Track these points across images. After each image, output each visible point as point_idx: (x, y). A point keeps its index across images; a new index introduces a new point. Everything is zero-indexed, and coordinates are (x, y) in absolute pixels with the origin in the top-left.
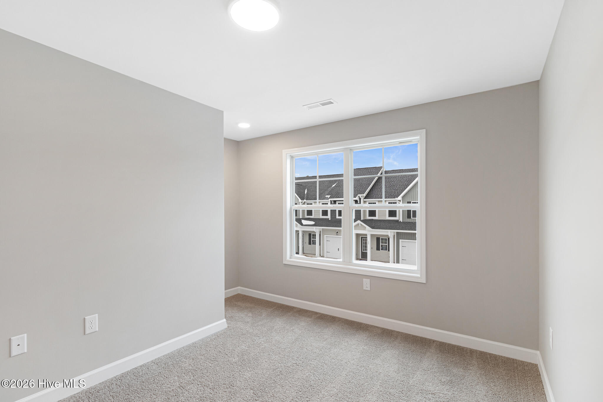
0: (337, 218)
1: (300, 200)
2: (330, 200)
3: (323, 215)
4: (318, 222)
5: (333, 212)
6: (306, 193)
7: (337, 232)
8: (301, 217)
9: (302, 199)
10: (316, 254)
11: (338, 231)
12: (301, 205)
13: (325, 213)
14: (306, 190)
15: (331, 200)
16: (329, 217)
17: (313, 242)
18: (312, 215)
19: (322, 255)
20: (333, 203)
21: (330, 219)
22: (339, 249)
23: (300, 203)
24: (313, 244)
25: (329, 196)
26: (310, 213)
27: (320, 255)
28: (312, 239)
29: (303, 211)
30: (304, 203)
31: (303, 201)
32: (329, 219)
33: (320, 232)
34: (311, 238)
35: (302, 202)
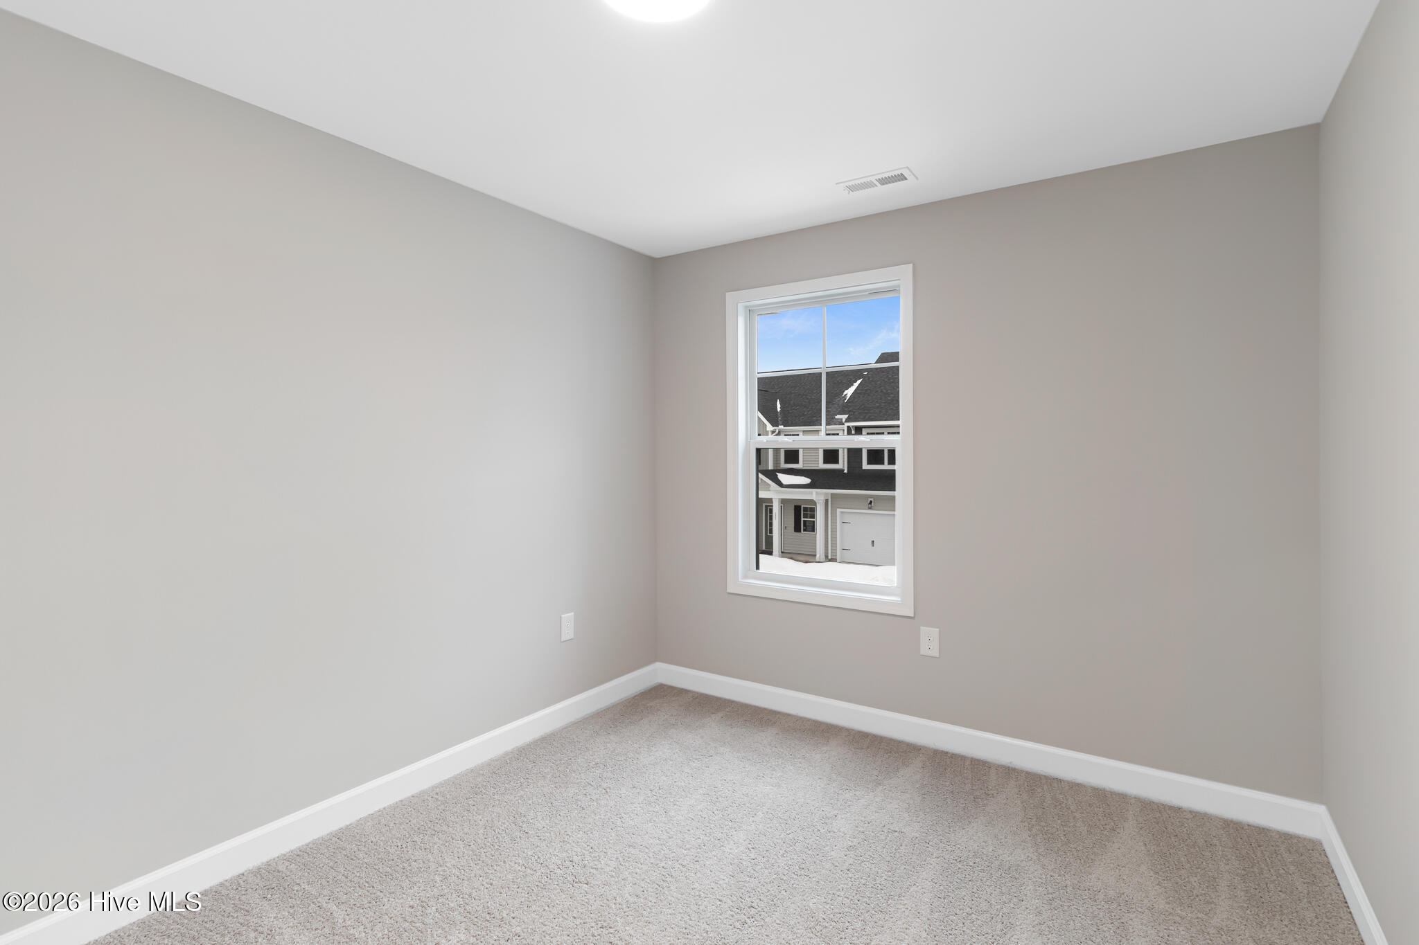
0: (863, 468)
1: (770, 427)
2: (847, 424)
3: (826, 461)
4: (819, 479)
5: (854, 454)
6: (779, 409)
7: (871, 502)
8: (771, 467)
9: (775, 424)
10: (815, 555)
11: (872, 499)
12: (771, 437)
13: (831, 456)
14: (778, 402)
15: (848, 427)
16: (842, 464)
17: (804, 525)
18: (797, 462)
19: (830, 558)
20: (853, 432)
21: (846, 471)
22: (873, 542)
23: (770, 433)
24: (804, 530)
25: (844, 417)
26: (792, 456)
27: (827, 557)
28: (802, 519)
29: (777, 451)
30: (779, 434)
31: (777, 429)
32: (844, 470)
33: (827, 501)
34: (802, 517)
35: (773, 432)
